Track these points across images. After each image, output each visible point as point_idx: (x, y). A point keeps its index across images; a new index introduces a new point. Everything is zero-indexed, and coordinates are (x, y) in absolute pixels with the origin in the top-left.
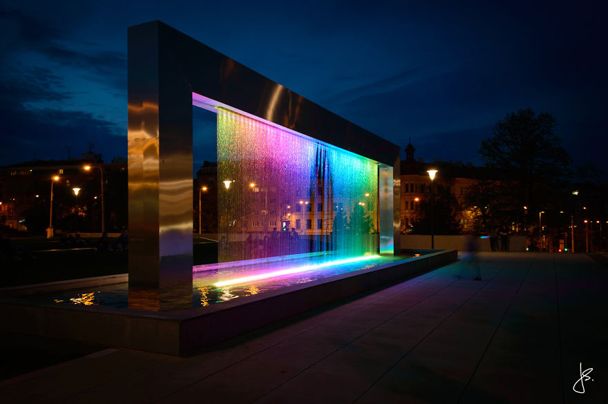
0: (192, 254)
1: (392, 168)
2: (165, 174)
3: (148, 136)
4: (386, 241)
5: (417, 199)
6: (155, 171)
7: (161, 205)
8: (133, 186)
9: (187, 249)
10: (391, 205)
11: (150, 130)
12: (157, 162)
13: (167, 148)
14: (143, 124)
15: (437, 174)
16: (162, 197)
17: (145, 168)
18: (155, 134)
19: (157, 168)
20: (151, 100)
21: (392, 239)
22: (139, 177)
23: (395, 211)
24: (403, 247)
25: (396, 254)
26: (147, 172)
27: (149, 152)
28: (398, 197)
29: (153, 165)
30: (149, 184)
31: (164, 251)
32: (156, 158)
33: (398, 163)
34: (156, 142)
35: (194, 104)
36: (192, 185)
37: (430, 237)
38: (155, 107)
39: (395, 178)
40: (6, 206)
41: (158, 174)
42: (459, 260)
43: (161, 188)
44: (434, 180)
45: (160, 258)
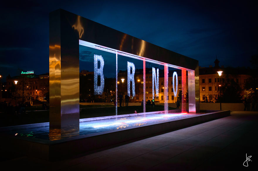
0: (79, 113)
1: (194, 71)
2: (64, 77)
3: (57, 60)
4: (191, 106)
6: (59, 75)
7: (62, 90)
8: (51, 82)
10: (194, 89)
11: (58, 58)
12: (60, 71)
13: (64, 65)
14: (55, 55)
15: (222, 73)
16: (62, 87)
17: (56, 74)
18: (60, 59)
20: (58, 44)
21: (195, 105)
22: (54, 78)
23: (196, 91)
24: (201, 109)
25: (198, 111)
26: (57, 76)
27: (57, 67)
28: (198, 85)
29: (59, 72)
32: (60, 70)
33: (197, 69)
34: (59, 62)
35: (80, 44)
36: (79, 81)
37: (219, 104)
38: (60, 47)
39: (196, 75)
40: (39, 92)
41: (61, 76)
42: (231, 115)
43: (61, 83)
44: (221, 76)
45: (61, 115)
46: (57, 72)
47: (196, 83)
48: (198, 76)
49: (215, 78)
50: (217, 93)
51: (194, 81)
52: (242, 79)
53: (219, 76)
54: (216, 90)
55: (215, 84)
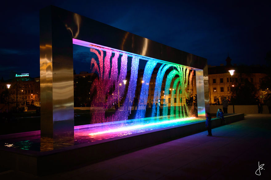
1: (202, 70)
2: (55, 79)
3: (48, 61)
4: (200, 109)
5: (233, 86)
6: (51, 78)
7: (54, 94)
8: (42, 85)
9: (70, 116)
10: (203, 90)
11: (49, 58)
12: (52, 73)
13: (56, 66)
14: (46, 55)
15: (235, 72)
16: (54, 90)
17: (47, 77)
18: (51, 60)
19: (52, 76)
20: (49, 43)
21: (204, 108)
22: (45, 81)
23: (205, 93)
26: (48, 78)
27: (48, 69)
28: (207, 86)
29: (50, 75)
30: (49, 84)
31: (56, 118)
32: (51, 72)
33: (206, 68)
34: (51, 64)
35: (73, 43)
36: (73, 84)
38: (51, 46)
39: (204, 75)
41: (52, 79)
43: (54, 86)
44: (233, 76)
45: (53, 122)
46: (48, 74)
47: (205, 84)
48: (207, 76)
49: (228, 77)
50: (230, 94)
51: (203, 81)
52: (258, 78)
53: (230, 75)
54: (228, 91)
55: (227, 84)
